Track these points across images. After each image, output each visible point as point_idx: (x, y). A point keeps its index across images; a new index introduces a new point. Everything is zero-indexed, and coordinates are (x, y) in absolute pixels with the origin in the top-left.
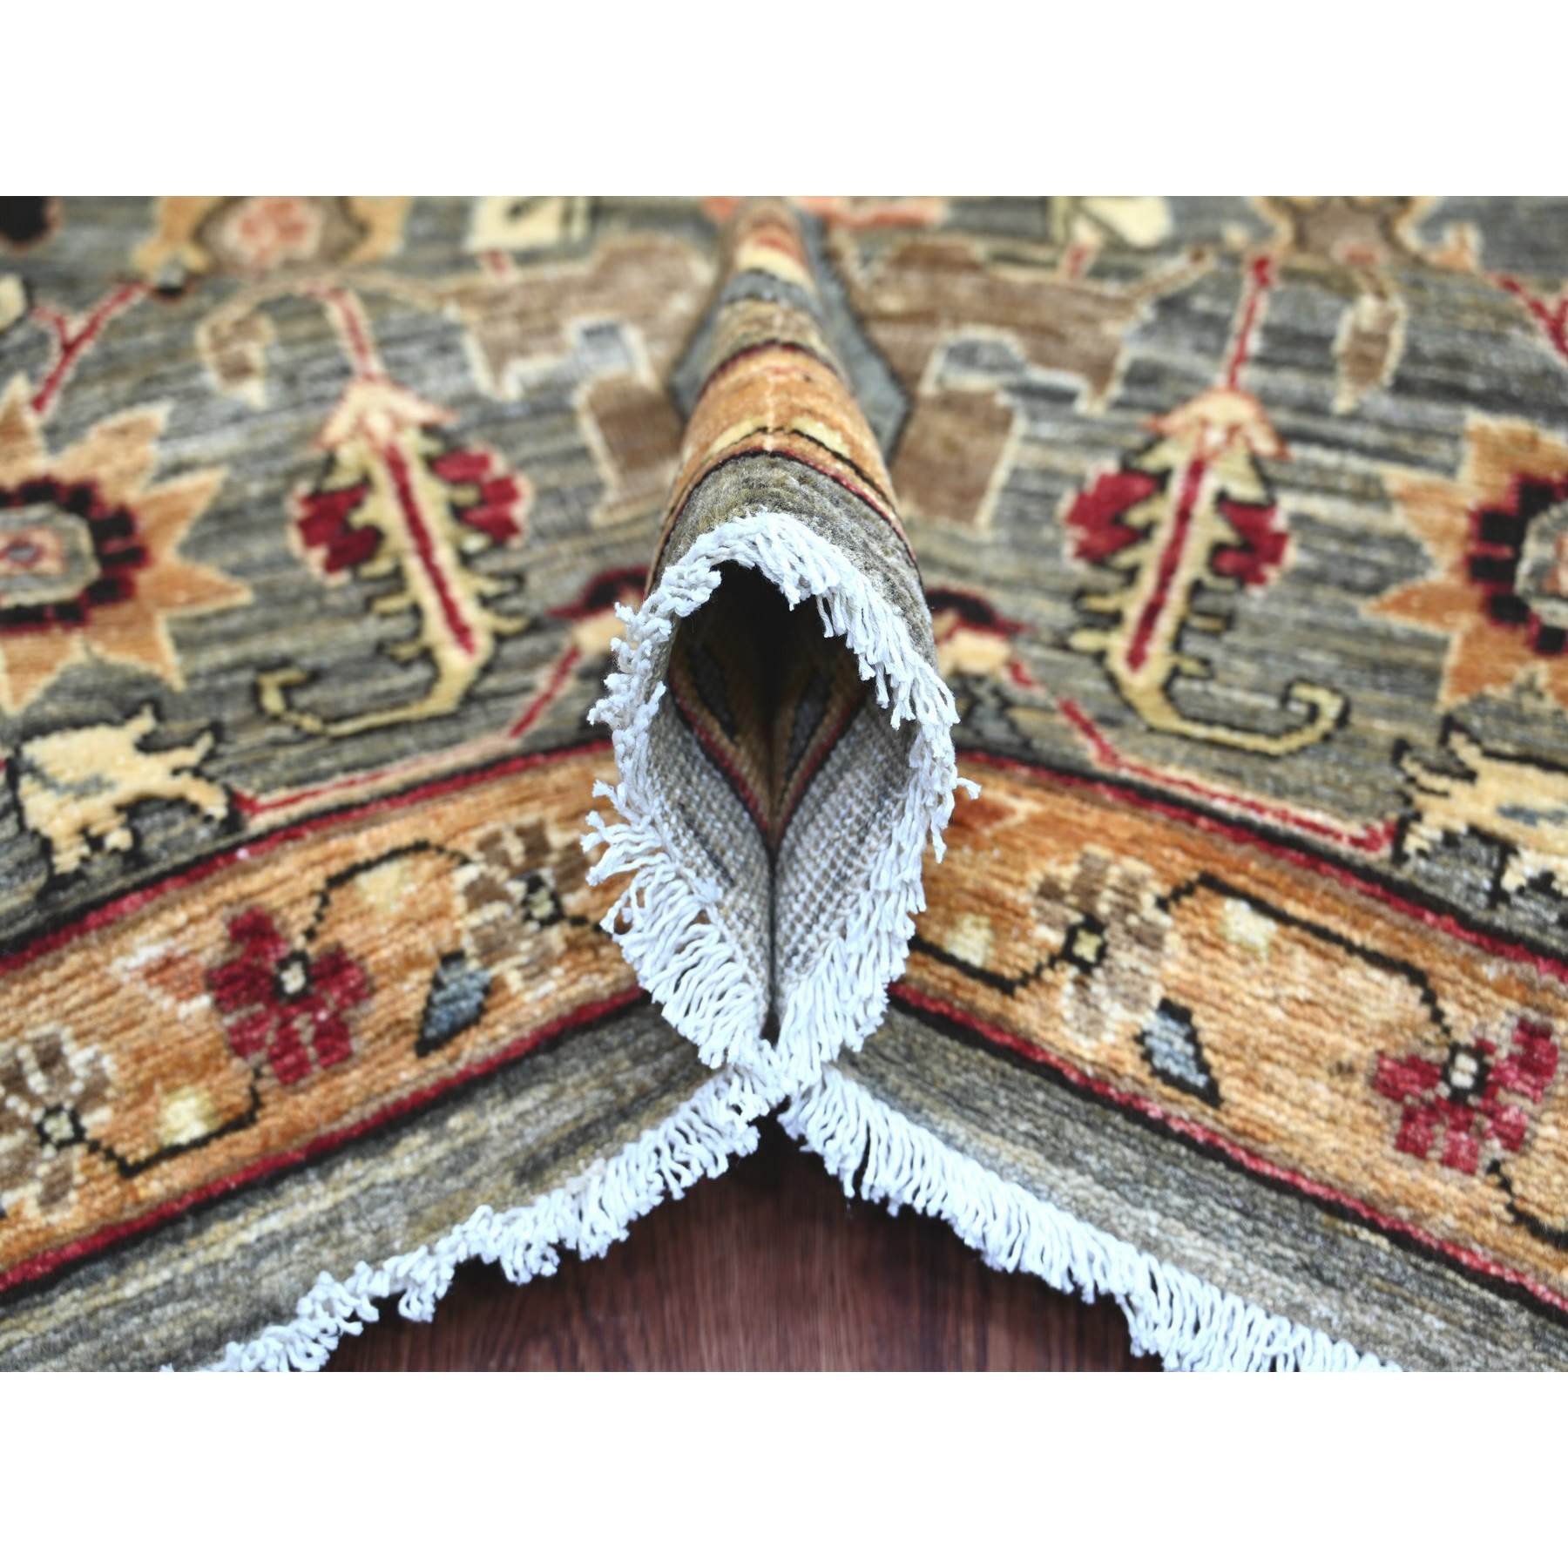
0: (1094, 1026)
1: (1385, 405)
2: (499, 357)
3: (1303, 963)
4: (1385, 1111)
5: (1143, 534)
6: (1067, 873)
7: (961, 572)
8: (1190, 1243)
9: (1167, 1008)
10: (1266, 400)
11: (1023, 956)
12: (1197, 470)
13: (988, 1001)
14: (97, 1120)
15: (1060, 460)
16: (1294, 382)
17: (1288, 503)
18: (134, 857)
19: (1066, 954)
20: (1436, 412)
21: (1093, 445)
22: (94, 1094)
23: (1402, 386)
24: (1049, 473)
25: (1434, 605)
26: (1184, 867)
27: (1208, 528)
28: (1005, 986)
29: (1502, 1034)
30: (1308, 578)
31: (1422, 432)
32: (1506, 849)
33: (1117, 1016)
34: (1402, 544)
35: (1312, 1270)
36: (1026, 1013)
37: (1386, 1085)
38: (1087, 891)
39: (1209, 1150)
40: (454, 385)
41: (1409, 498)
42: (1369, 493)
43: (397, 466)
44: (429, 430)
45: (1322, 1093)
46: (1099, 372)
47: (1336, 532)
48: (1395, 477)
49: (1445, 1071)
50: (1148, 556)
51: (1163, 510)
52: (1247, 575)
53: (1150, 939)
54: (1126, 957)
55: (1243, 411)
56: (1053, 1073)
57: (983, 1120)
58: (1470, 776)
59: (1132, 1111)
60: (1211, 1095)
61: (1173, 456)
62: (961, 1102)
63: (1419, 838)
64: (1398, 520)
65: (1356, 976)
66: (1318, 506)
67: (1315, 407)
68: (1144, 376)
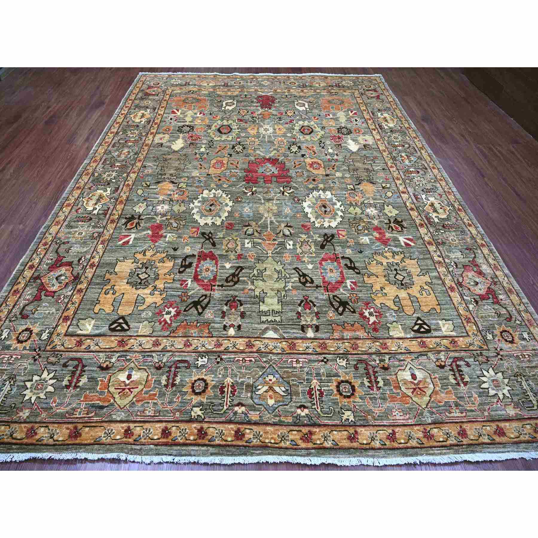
0: (328, 444)
1: (326, 378)
2: (240, 378)
3: (339, 433)
4: (349, 441)
5: (313, 394)
6: (322, 434)
7: (301, 402)
8: (341, 456)
9: (333, 440)
10: (318, 380)
11: (322, 441)
12: (315, 387)
13: (321, 446)
14: (186, 435)
15: (304, 389)
16: (319, 378)
17: (323, 388)
18: (197, 419)
19: (325, 440)
20: (330, 378)
21: (306, 387)
22: (187, 433)
23: (327, 376)
24: (304, 390)
25: (336, 395)
26: (330, 430)
27: (318, 393)
28: (322, 444)
29: (353, 432)
30: (326, 395)
31: (330, 380)
32: (348, 419)
33: (330, 443)
34: (332, 390)
35: (349, 454)
36: (324, 445)
37: (348, 439)
38: (324, 435)
39: (339, 449)
40: (235, 379)
41: (331, 386)
42: (328, 386)
43: (228, 386)
44: (232, 383)
45: (345, 441)
46: (304, 380)
47: (327, 390)
48: (329, 384)
49: (351, 436)
50: (314, 396)
51: (314, 392)
52: (322, 396)
53: (330, 436)
54: (329, 438)
55: (316, 381)
56: (327, 448)
57: (324, 454)
58: (344, 414)
59: (333, 449)
60: (338, 445)
61: (312, 387)
62: (323, 454)
63: (343, 421)
64: (331, 388)
65: (343, 432)
66: (324, 388)
67: (321, 380)
68: (307, 379)
